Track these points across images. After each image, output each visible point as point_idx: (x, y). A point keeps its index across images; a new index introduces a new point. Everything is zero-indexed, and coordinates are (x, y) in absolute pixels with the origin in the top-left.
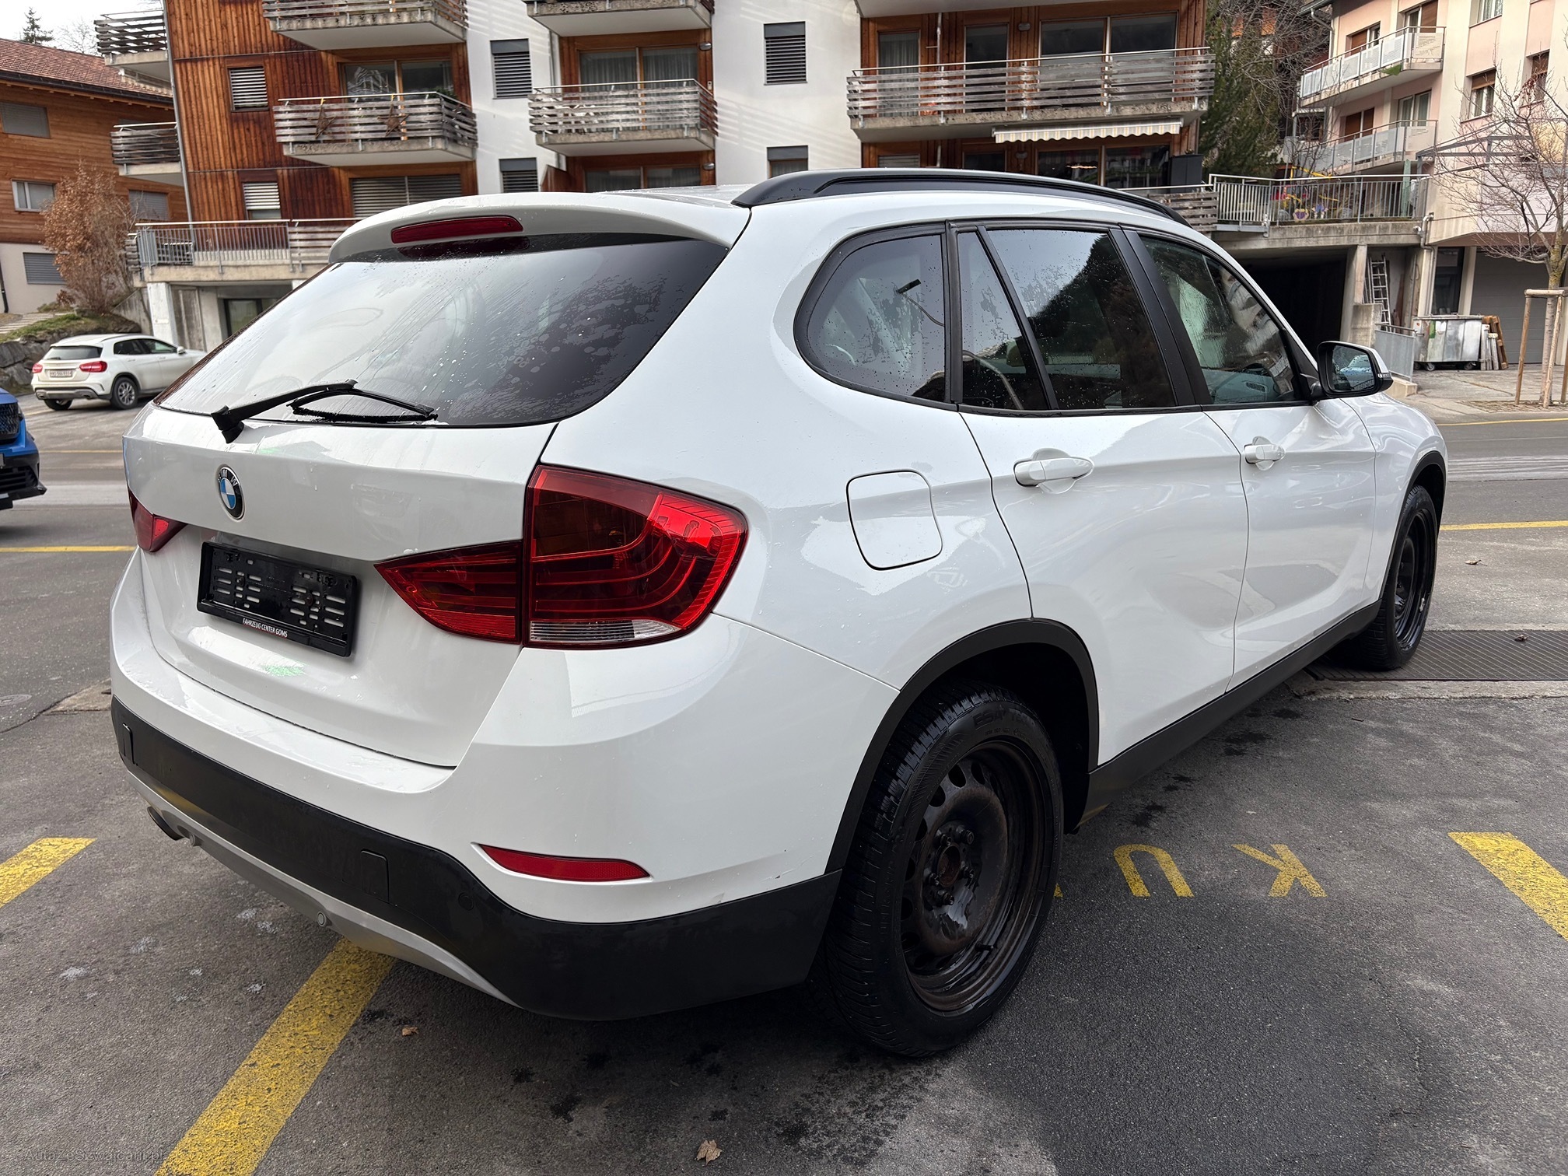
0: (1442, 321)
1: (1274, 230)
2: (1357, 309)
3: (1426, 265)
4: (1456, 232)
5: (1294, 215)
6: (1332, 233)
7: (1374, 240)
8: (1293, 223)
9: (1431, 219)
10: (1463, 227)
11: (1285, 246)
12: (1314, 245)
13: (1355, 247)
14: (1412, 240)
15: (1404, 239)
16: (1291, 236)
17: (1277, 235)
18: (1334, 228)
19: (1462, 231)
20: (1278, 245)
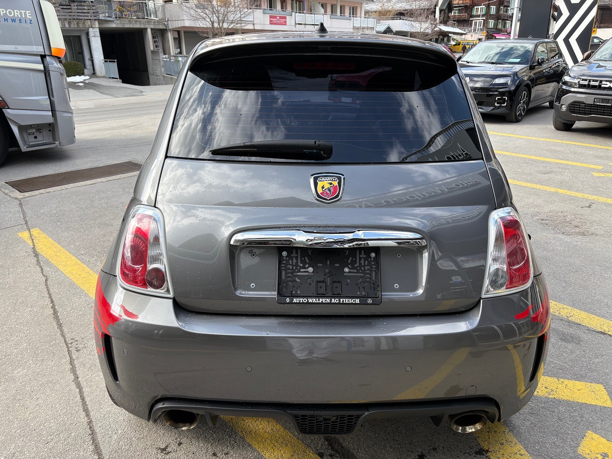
0: (180, 57)
1: (117, 20)
2: (153, 52)
3: (170, 37)
4: (178, 25)
5: (123, 15)
6: (138, 23)
7: (152, 27)
8: (123, 18)
9: (168, 20)
10: (180, 24)
11: (122, 27)
12: (133, 27)
13: (146, 29)
14: (164, 27)
15: (161, 27)
16: (124, 23)
17: (118, 22)
18: (138, 21)
19: (180, 25)
20: (120, 26)
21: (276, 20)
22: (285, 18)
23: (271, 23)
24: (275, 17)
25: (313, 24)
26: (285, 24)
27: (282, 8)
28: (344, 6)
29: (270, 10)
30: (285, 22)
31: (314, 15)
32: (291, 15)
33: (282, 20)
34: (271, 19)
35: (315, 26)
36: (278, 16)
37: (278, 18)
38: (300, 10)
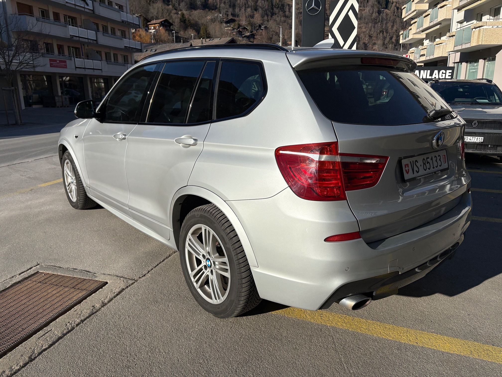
21: (56, 63)
22: (65, 62)
23: (51, 66)
24: (56, 61)
25: (93, 68)
26: (65, 67)
27: (59, 52)
28: (117, 54)
29: (47, 54)
30: (66, 65)
31: (92, 61)
32: (71, 60)
33: (62, 63)
34: (51, 62)
35: (95, 70)
36: (58, 60)
37: (58, 61)
38: (76, 55)
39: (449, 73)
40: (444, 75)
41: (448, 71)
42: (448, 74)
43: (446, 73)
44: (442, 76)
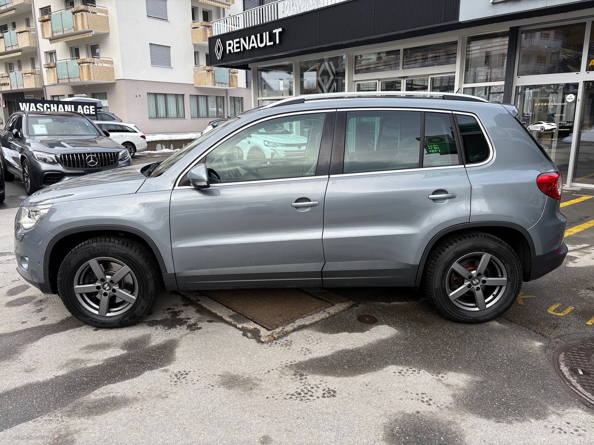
39: (93, 108)
40: (88, 110)
41: (91, 107)
42: (92, 110)
43: (89, 109)
44: (87, 111)
